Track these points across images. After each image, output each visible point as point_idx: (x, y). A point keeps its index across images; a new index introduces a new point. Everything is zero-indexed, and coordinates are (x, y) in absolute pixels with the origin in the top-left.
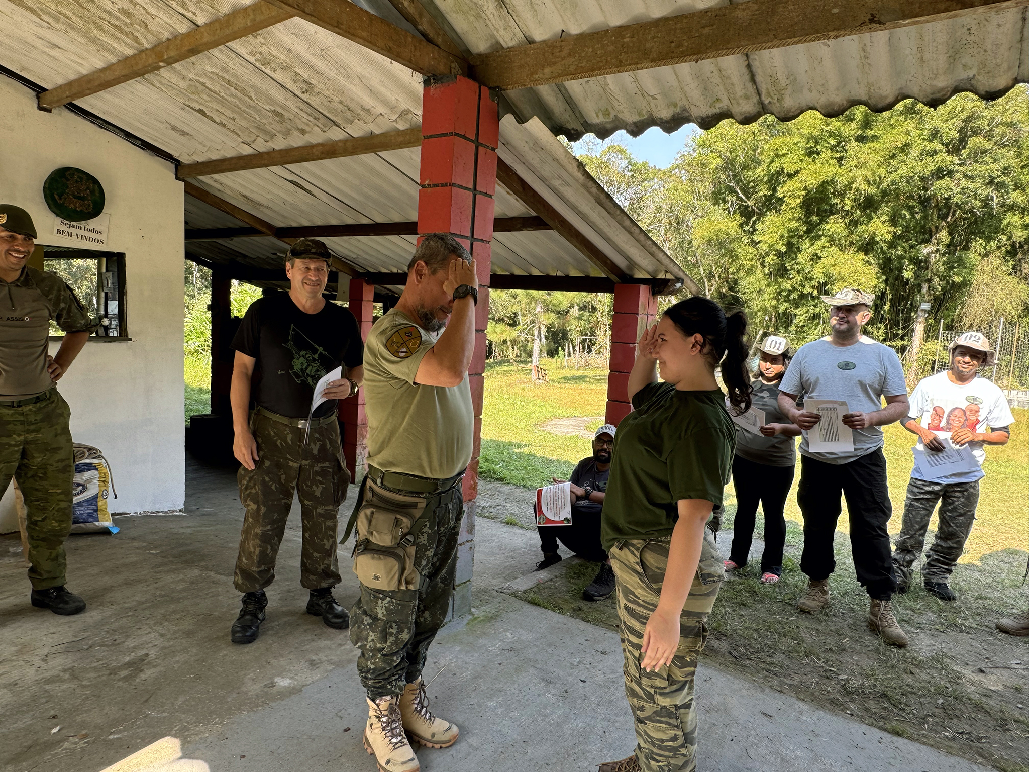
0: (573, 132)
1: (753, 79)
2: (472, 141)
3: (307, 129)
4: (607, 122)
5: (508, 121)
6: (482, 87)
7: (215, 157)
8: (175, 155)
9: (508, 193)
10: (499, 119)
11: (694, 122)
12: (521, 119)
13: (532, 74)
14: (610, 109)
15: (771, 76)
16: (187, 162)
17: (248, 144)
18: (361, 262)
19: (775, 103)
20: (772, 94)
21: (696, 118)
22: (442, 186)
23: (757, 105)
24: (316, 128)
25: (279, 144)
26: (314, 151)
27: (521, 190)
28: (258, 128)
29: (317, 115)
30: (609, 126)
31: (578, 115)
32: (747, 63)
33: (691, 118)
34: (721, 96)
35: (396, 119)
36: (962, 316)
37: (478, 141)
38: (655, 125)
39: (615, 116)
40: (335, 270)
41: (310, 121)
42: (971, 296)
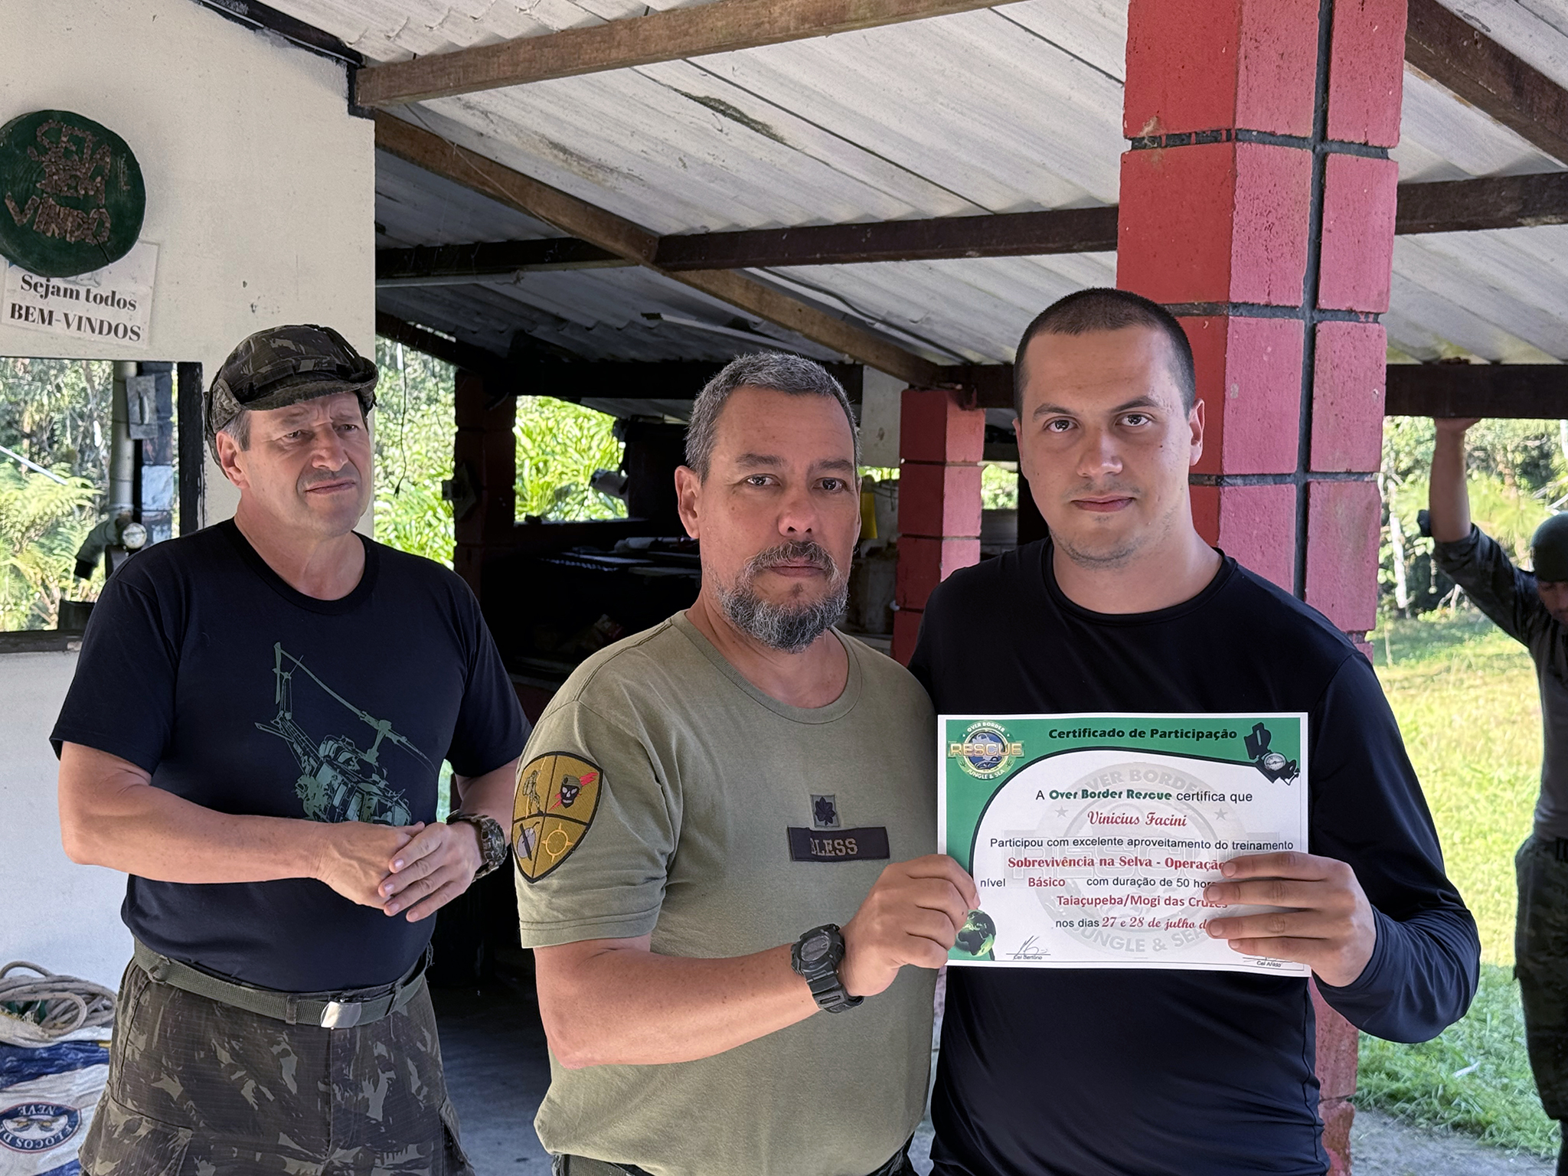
7: (465, 39)
8: (349, 37)
16: (383, 58)
18: (941, 332)
22: (1203, 138)
40: (850, 360)
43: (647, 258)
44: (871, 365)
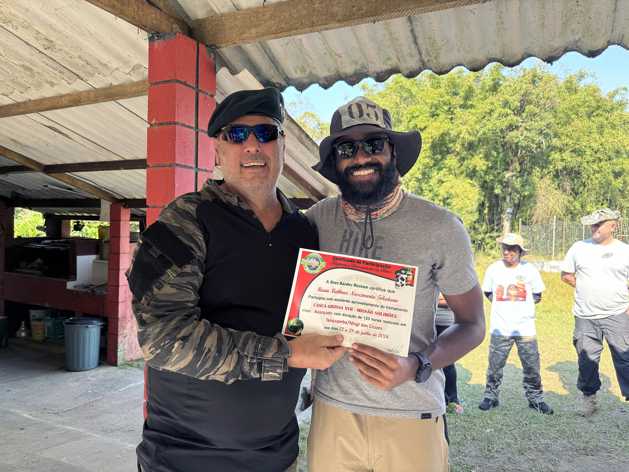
0: (277, 85)
1: (416, 42)
2: (193, 88)
3: (55, 81)
4: (303, 78)
5: (223, 73)
6: (200, 44)
10: (214, 71)
11: (371, 77)
12: (234, 72)
13: (241, 34)
14: (306, 67)
15: (430, 38)
17: (7, 96)
18: (118, 191)
19: (432, 61)
20: (430, 53)
21: (373, 74)
22: (167, 124)
23: (419, 63)
24: (63, 81)
25: (34, 95)
26: (63, 99)
28: (13, 81)
29: (62, 69)
30: (305, 81)
31: (281, 71)
32: (410, 28)
33: (368, 73)
34: (392, 55)
35: (130, 72)
36: (531, 216)
37: (198, 88)
38: (341, 80)
39: (310, 72)
40: (98, 198)
41: (56, 74)
42: (535, 203)
43: (41, 170)
44: (102, 198)
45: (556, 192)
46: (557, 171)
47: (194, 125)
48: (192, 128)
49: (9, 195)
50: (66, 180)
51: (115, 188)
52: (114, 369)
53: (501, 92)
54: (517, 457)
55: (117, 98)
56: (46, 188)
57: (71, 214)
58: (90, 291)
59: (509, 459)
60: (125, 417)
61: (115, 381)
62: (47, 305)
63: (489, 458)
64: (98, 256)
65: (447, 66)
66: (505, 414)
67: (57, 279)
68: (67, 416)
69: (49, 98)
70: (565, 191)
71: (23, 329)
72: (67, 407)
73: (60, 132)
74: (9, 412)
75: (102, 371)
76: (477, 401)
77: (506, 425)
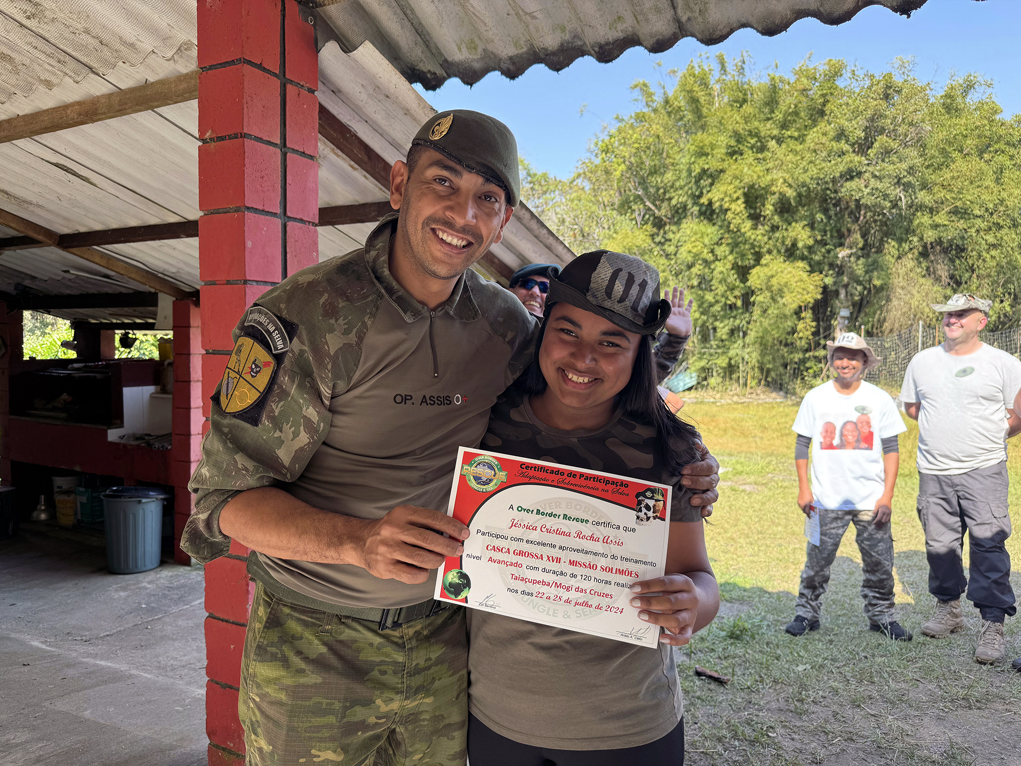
0: (429, 76)
2: (275, 75)
3: (53, 79)
4: (473, 60)
5: (330, 52)
9: (352, 166)
10: (316, 49)
11: (589, 54)
12: (348, 47)
14: (477, 40)
19: (695, 18)
20: (692, 5)
21: (592, 47)
22: (230, 137)
23: (671, 23)
24: (67, 79)
25: (23, 106)
26: (69, 112)
27: (366, 159)
29: (62, 57)
30: (477, 66)
31: (434, 51)
33: (584, 48)
34: (625, 13)
35: (173, 56)
36: (881, 322)
37: (284, 75)
38: (539, 63)
39: (484, 50)
40: (153, 290)
41: (52, 66)
42: (888, 300)
43: (55, 243)
44: (161, 291)
45: (922, 280)
46: (925, 246)
47: (278, 141)
48: (275, 145)
49: (11, 290)
50: (97, 259)
51: (179, 272)
52: (185, 570)
53: (832, 114)
54: (849, 712)
55: (156, 104)
56: (67, 275)
57: (115, 321)
58: (144, 445)
59: (835, 714)
60: (197, 646)
61: (186, 589)
62: (77, 468)
63: (799, 714)
64: (159, 387)
65: (721, 27)
66: (831, 642)
67: (93, 426)
68: (102, 645)
69: (48, 110)
70: (938, 279)
71: (43, 508)
72: (106, 631)
73: (75, 174)
74: (9, 639)
75: (166, 573)
76: (784, 620)
77: (832, 660)
